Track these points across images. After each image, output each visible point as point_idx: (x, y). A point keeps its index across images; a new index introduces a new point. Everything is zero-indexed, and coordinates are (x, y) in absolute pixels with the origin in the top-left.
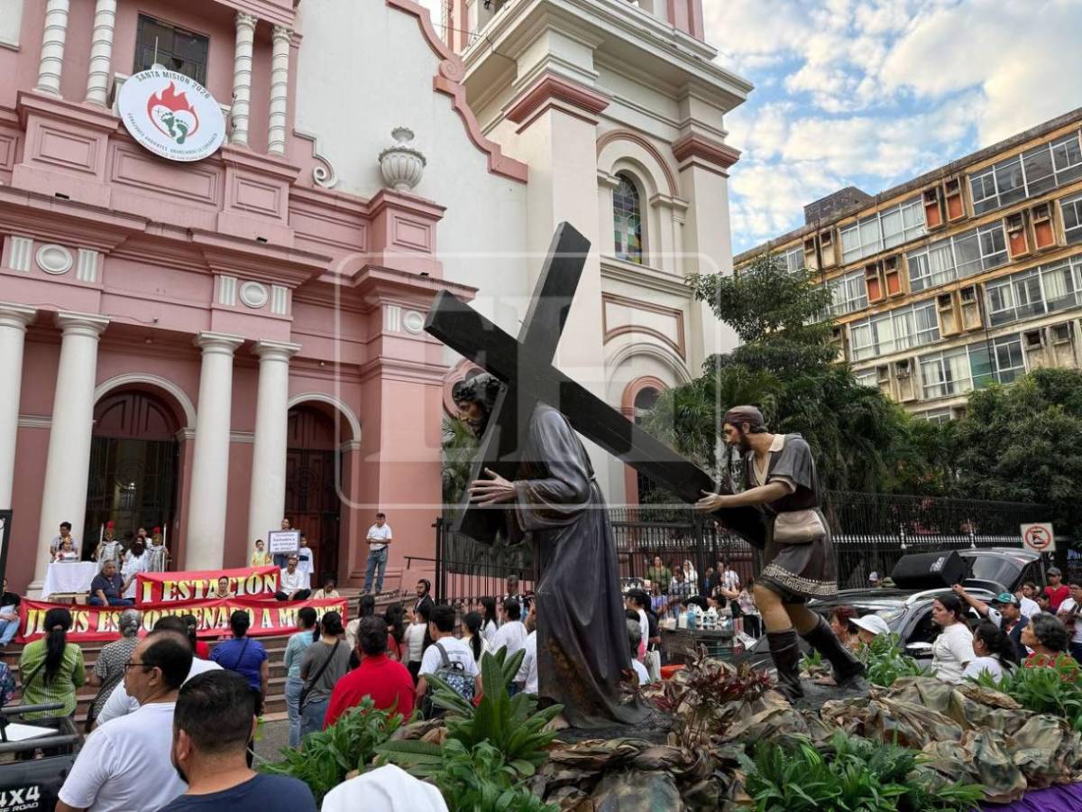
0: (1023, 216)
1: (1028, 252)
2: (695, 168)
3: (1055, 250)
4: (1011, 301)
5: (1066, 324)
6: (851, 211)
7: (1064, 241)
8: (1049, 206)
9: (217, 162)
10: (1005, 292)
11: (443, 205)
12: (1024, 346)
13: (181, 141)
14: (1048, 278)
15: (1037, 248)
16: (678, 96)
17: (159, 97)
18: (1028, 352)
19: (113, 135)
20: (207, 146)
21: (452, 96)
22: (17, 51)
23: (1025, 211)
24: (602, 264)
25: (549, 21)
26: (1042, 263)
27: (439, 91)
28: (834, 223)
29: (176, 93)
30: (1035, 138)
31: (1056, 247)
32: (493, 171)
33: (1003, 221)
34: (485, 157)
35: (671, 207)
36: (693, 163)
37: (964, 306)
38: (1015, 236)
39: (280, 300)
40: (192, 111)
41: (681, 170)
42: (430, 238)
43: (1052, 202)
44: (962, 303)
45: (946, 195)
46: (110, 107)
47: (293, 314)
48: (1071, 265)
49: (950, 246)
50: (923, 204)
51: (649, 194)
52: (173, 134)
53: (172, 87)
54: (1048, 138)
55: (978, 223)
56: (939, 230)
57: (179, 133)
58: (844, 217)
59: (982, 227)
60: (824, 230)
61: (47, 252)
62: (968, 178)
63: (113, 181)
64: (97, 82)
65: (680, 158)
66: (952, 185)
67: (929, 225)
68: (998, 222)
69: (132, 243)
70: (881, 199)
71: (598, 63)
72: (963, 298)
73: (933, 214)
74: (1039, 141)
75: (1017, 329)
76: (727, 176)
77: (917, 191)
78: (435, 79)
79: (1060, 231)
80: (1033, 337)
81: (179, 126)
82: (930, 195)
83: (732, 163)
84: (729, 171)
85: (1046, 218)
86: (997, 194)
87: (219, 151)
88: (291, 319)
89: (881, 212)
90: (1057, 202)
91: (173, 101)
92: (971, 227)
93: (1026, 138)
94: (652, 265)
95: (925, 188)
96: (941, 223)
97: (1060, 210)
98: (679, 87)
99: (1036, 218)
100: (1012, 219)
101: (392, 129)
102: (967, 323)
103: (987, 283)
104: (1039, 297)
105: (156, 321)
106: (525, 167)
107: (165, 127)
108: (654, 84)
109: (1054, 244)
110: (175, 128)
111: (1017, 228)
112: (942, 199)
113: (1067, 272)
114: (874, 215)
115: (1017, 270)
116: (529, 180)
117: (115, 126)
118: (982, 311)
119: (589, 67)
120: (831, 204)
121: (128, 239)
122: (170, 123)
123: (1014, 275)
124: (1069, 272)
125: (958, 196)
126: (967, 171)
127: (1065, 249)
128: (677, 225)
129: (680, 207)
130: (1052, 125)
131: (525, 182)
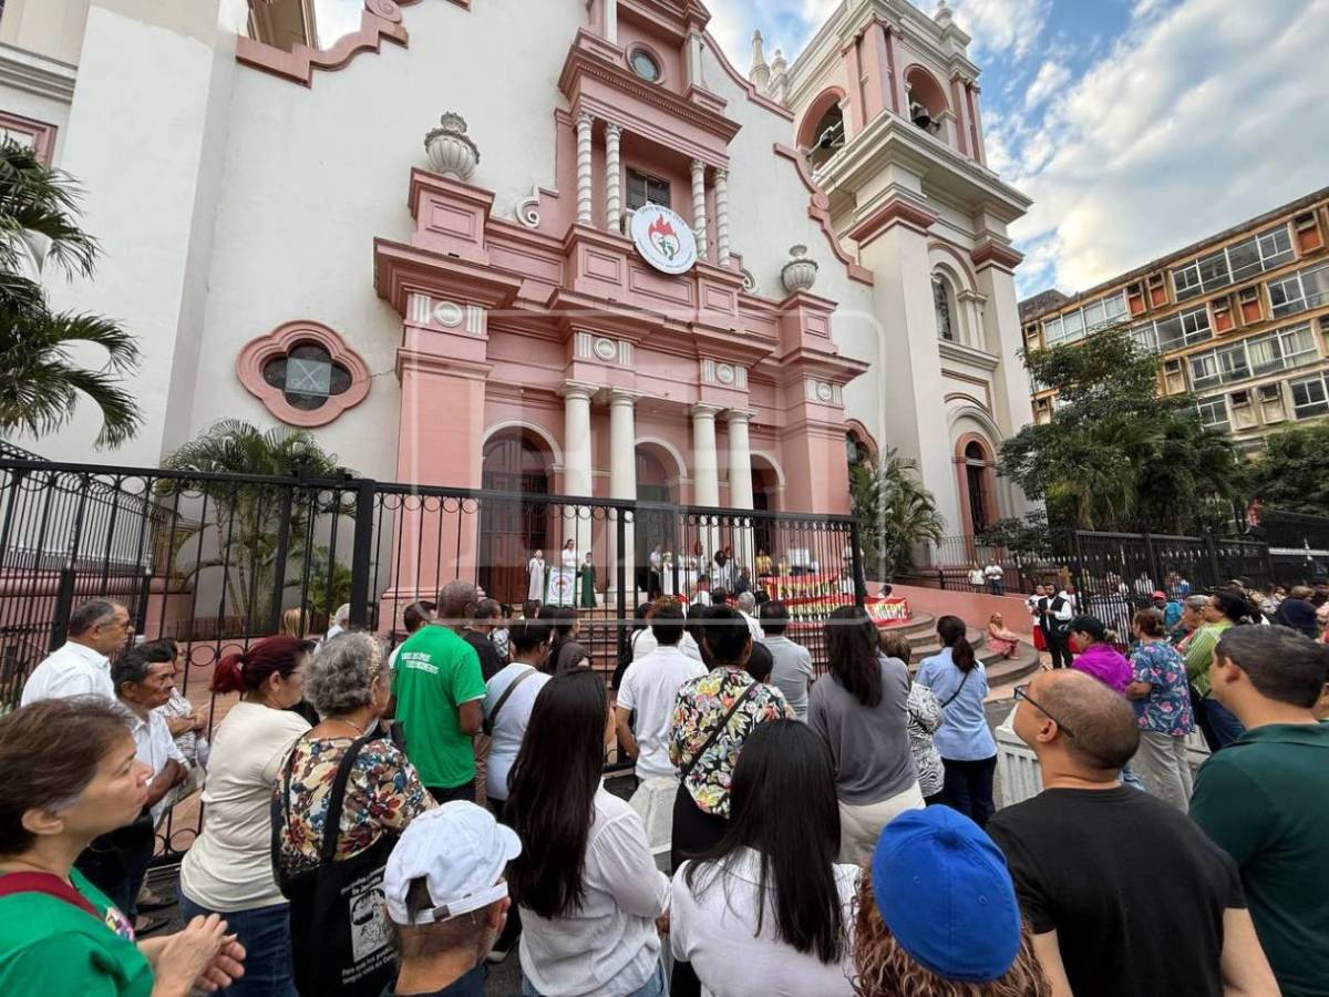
0: (1229, 299)
1: (1234, 327)
2: (993, 270)
3: (1262, 324)
4: (1214, 367)
5: (1275, 386)
6: (1054, 307)
7: (1271, 316)
8: (1256, 288)
9: (693, 275)
10: (1209, 363)
11: (836, 301)
12: (1228, 405)
13: (671, 258)
14: (1254, 348)
15: (1244, 324)
16: (973, 213)
17: (655, 225)
18: (1234, 409)
19: (629, 256)
20: (686, 262)
21: (820, 221)
22: (556, 198)
23: (1231, 294)
24: (940, 346)
25: (893, 156)
26: (1248, 336)
27: (813, 218)
28: (1038, 318)
29: (664, 223)
30: (1241, 233)
31: (1264, 321)
32: (851, 278)
33: (1208, 304)
34: (844, 266)
35: (974, 301)
36: (991, 265)
37: (1168, 376)
38: (1220, 316)
39: (739, 378)
40: (675, 235)
41: (977, 272)
42: (827, 327)
43: (1259, 285)
44: (1166, 373)
45: (1150, 288)
46: (623, 233)
47: (749, 387)
48: (1279, 336)
49: (1153, 329)
50: (1125, 296)
51: (956, 292)
52: (666, 253)
53: (661, 218)
54: (1254, 232)
55: (1182, 308)
56: (1143, 316)
57: (670, 253)
58: (1047, 313)
59: (1184, 312)
60: (1028, 325)
61: (601, 343)
62: (1170, 272)
63: (631, 291)
64: (615, 216)
65: (976, 263)
66: (1154, 280)
67: (1133, 312)
68: (1204, 305)
69: (653, 336)
70: (1081, 297)
71: (924, 189)
72: (1167, 370)
73: (1137, 304)
74: (1246, 236)
75: (1220, 392)
76: (1012, 275)
77: (1119, 287)
78: (809, 209)
79: (1268, 307)
80: (1239, 398)
81: (669, 247)
82: (1133, 289)
83: (1016, 264)
84: (1014, 270)
85: (1253, 299)
86: (1201, 282)
87: (694, 266)
88: (747, 390)
89: (1084, 307)
90: (1265, 285)
91: (663, 228)
92: (1174, 311)
93: (1232, 234)
94: (963, 342)
95: (1127, 284)
96: (1145, 310)
97: (1268, 291)
98: (974, 205)
99: (1242, 299)
100: (1216, 303)
101: (791, 246)
102: (1171, 389)
103: (1189, 356)
104: (1244, 364)
105: (667, 395)
106: (871, 273)
107: (661, 249)
108: (956, 204)
109: (1262, 319)
110: (666, 249)
111: (1223, 309)
112: (1145, 291)
113: (1275, 343)
114: (1078, 309)
115: (1223, 343)
116: (875, 282)
117: (631, 248)
118: (1187, 379)
119: (918, 190)
120: (1033, 304)
121: (652, 332)
122: (663, 244)
123: (1217, 348)
124: (1277, 341)
125: (1161, 287)
126: (1169, 266)
127: (1272, 323)
128: (979, 315)
129: (980, 301)
130: (1260, 220)
131: (871, 285)
